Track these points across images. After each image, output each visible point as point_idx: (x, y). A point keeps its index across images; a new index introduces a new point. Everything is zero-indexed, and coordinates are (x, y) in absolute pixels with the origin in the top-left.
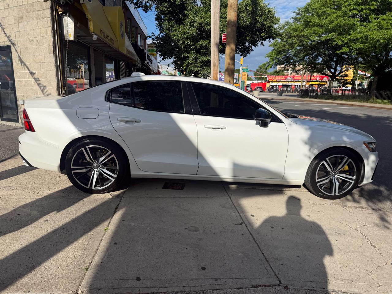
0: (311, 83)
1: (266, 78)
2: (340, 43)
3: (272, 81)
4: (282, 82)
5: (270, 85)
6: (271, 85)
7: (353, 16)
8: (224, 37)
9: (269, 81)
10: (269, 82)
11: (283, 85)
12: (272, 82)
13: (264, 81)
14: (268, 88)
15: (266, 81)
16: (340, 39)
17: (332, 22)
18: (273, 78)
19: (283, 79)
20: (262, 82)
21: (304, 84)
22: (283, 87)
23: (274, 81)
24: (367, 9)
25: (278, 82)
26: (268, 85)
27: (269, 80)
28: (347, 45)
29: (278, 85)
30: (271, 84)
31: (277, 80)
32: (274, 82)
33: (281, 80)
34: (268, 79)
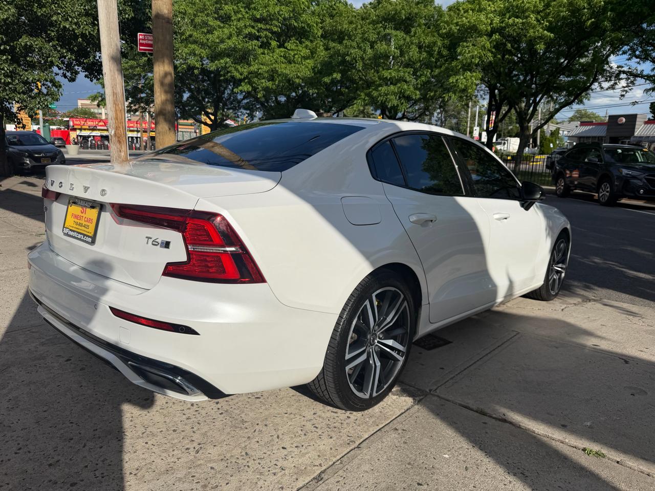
0: (152, 134)
1: (68, 121)
2: (238, 76)
3: (80, 127)
4: (99, 130)
5: (78, 136)
6: (81, 136)
7: (251, 37)
8: (142, 40)
9: (76, 127)
10: (74, 130)
11: (102, 136)
12: (81, 129)
13: (63, 128)
14: (74, 141)
15: (68, 126)
16: (237, 70)
17: (222, 41)
18: (83, 123)
19: (100, 126)
20: (60, 129)
21: (139, 135)
22: (103, 139)
23: (84, 127)
24: (266, 30)
25: (93, 130)
26: (73, 135)
27: (73, 126)
28: (248, 79)
29: (93, 136)
30: (78, 132)
31: (89, 126)
32: (85, 129)
33: (98, 128)
34: (71, 124)
